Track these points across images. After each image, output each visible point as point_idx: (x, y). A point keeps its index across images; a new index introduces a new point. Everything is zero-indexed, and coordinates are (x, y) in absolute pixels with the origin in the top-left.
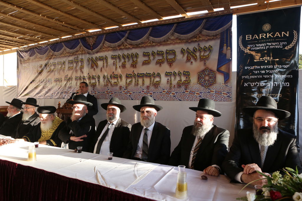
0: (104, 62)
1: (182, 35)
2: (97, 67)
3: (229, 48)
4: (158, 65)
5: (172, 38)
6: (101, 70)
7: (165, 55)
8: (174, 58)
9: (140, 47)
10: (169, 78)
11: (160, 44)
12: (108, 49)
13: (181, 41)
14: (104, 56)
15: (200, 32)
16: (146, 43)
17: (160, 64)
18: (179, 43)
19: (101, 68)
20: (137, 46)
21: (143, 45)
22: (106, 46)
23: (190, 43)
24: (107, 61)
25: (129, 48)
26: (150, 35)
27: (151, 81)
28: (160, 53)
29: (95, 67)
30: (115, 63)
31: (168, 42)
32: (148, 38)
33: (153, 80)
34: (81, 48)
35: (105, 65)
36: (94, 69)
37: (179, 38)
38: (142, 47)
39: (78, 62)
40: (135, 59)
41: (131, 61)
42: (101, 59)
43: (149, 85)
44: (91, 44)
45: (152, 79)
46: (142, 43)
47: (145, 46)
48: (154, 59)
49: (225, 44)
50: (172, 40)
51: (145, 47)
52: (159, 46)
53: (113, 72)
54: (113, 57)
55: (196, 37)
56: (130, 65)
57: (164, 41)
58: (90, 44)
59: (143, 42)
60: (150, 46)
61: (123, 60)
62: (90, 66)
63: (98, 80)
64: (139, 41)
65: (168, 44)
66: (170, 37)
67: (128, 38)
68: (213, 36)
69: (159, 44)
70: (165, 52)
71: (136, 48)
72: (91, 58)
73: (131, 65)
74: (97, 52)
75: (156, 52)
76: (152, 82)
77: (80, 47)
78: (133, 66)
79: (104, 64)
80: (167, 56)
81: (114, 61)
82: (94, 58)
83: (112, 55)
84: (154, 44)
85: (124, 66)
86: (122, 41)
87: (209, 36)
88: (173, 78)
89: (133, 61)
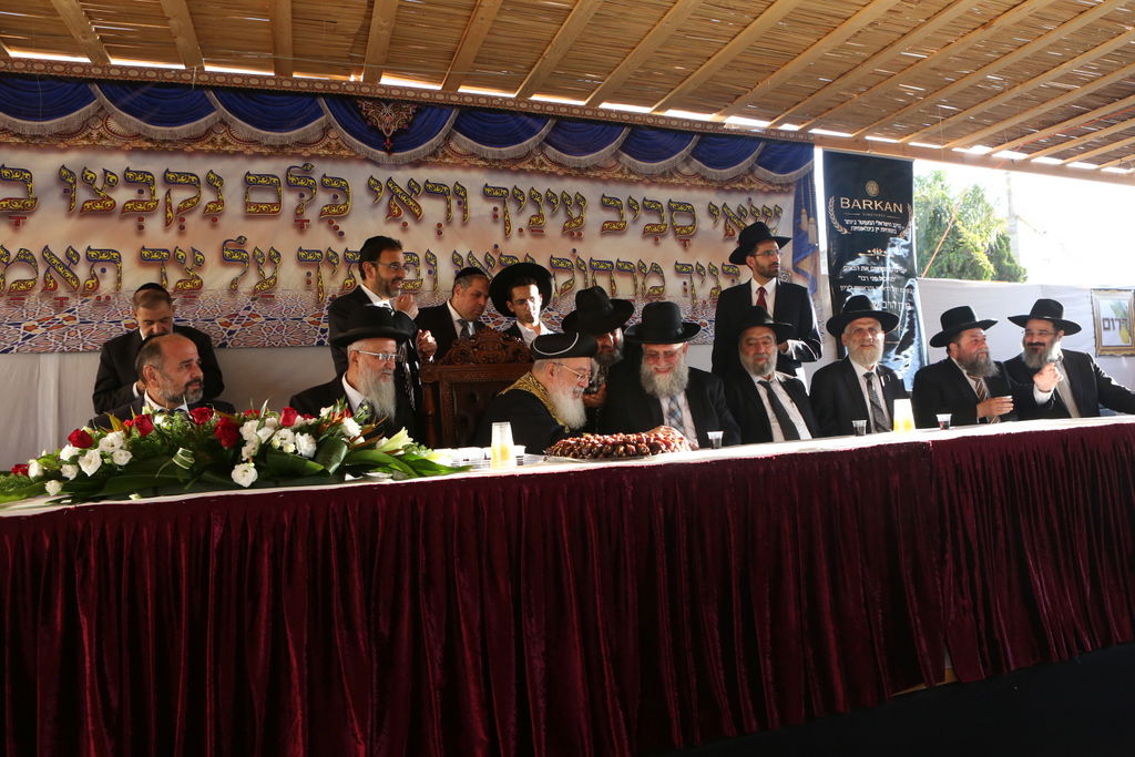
0: (448, 203)
1: (709, 169)
2: (417, 217)
3: (812, 219)
4: (650, 241)
5: (685, 170)
6: (440, 233)
7: (666, 214)
8: (693, 225)
9: (588, 178)
10: (687, 281)
11: (650, 180)
12: (467, 161)
13: (708, 184)
14: (451, 186)
15: (751, 170)
16: (609, 169)
17: (656, 239)
18: (702, 188)
19: (439, 225)
20: (580, 173)
21: (598, 174)
22: (458, 150)
23: (729, 192)
24: (463, 204)
25: (551, 175)
26: (624, 148)
27: (636, 286)
28: (652, 207)
29: (406, 218)
30: (500, 212)
31: (674, 180)
32: (616, 156)
33: (643, 283)
34: (332, 134)
35: (456, 214)
36: (405, 224)
37: (702, 174)
38: (596, 179)
39: (310, 188)
40: (575, 214)
41: (561, 218)
42: (434, 191)
43: (631, 298)
44: (388, 131)
45: (640, 280)
46: (597, 167)
47: (604, 177)
48: (635, 221)
49: (804, 210)
50: (684, 176)
51: (605, 182)
52: (648, 185)
53: (496, 246)
54: (488, 194)
55: (742, 181)
56: (561, 229)
57: (663, 175)
58: (382, 127)
59: (601, 164)
60: (620, 181)
61: (531, 211)
62: (382, 210)
63: (430, 272)
64: (587, 159)
65: (673, 184)
66: (679, 167)
67: (547, 140)
68: (781, 185)
69: (647, 181)
70: (665, 205)
71: (576, 177)
72: (383, 182)
73: (564, 228)
74: (416, 164)
75: (640, 202)
76: (639, 290)
77: (325, 131)
78: (572, 234)
79: (449, 210)
80: (672, 219)
81: (496, 209)
82: (403, 185)
83: (486, 186)
84: (632, 177)
85: (536, 229)
86: (527, 145)
87: (770, 183)
88: (697, 281)
89: (570, 219)
